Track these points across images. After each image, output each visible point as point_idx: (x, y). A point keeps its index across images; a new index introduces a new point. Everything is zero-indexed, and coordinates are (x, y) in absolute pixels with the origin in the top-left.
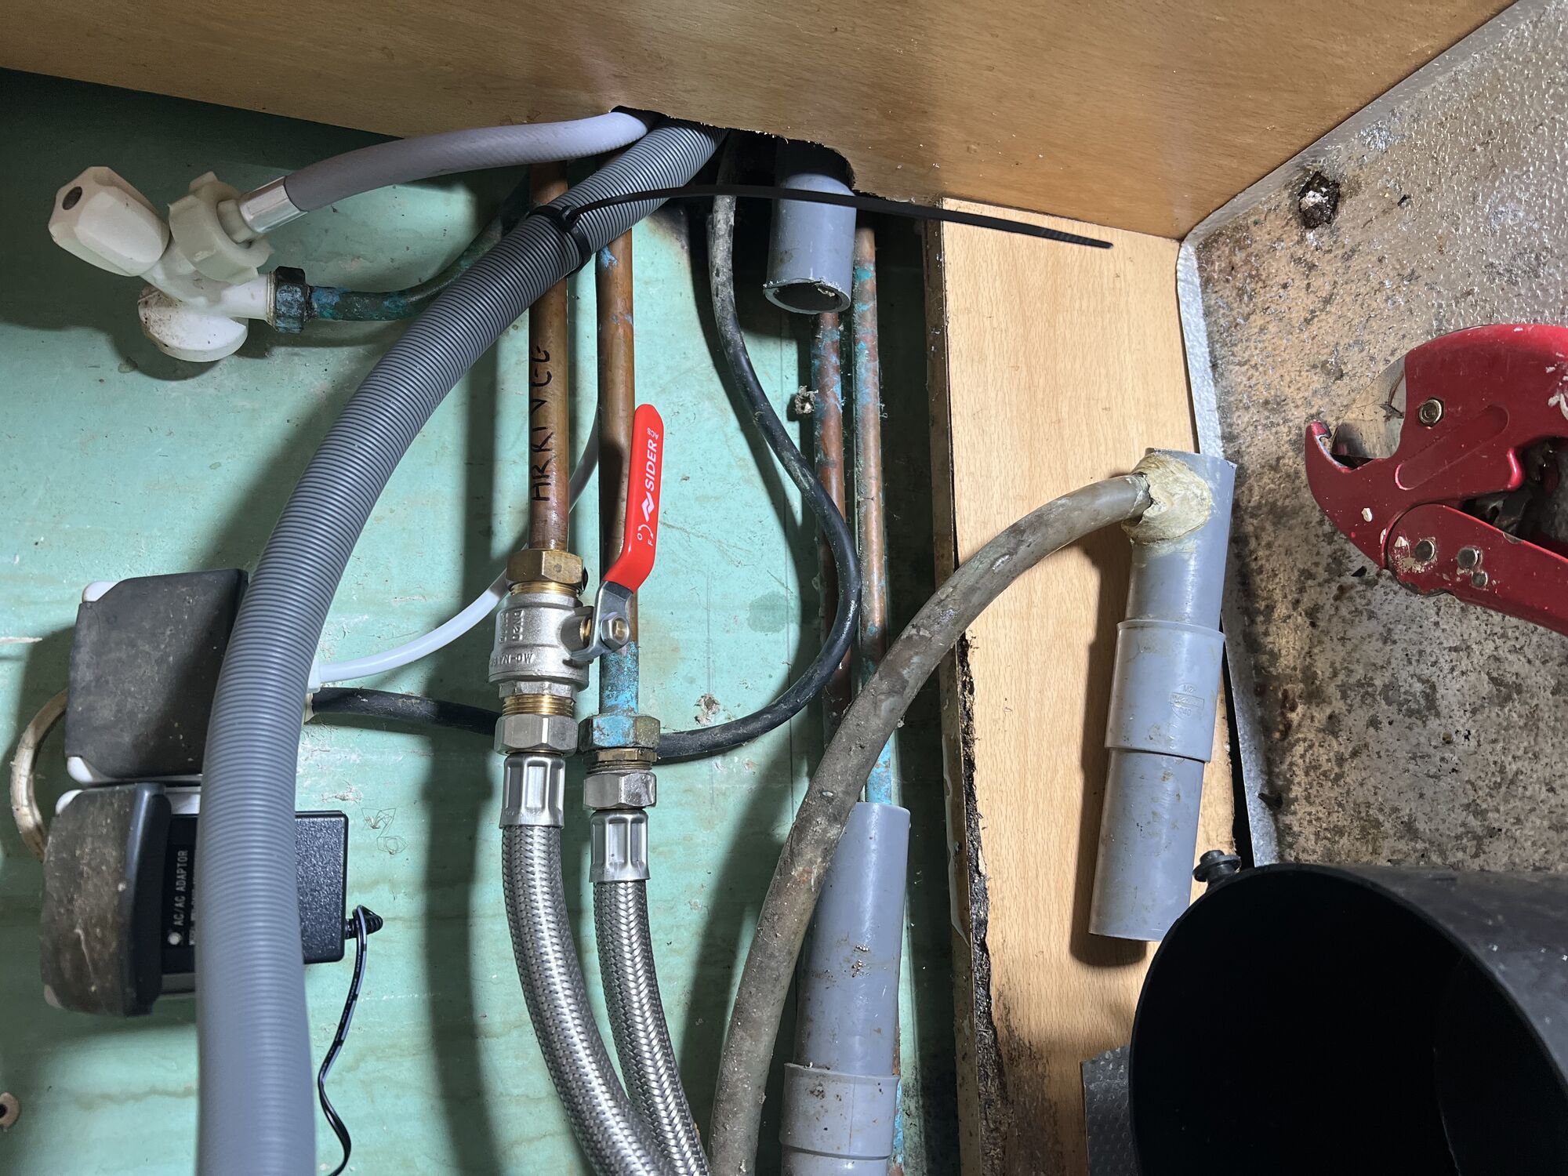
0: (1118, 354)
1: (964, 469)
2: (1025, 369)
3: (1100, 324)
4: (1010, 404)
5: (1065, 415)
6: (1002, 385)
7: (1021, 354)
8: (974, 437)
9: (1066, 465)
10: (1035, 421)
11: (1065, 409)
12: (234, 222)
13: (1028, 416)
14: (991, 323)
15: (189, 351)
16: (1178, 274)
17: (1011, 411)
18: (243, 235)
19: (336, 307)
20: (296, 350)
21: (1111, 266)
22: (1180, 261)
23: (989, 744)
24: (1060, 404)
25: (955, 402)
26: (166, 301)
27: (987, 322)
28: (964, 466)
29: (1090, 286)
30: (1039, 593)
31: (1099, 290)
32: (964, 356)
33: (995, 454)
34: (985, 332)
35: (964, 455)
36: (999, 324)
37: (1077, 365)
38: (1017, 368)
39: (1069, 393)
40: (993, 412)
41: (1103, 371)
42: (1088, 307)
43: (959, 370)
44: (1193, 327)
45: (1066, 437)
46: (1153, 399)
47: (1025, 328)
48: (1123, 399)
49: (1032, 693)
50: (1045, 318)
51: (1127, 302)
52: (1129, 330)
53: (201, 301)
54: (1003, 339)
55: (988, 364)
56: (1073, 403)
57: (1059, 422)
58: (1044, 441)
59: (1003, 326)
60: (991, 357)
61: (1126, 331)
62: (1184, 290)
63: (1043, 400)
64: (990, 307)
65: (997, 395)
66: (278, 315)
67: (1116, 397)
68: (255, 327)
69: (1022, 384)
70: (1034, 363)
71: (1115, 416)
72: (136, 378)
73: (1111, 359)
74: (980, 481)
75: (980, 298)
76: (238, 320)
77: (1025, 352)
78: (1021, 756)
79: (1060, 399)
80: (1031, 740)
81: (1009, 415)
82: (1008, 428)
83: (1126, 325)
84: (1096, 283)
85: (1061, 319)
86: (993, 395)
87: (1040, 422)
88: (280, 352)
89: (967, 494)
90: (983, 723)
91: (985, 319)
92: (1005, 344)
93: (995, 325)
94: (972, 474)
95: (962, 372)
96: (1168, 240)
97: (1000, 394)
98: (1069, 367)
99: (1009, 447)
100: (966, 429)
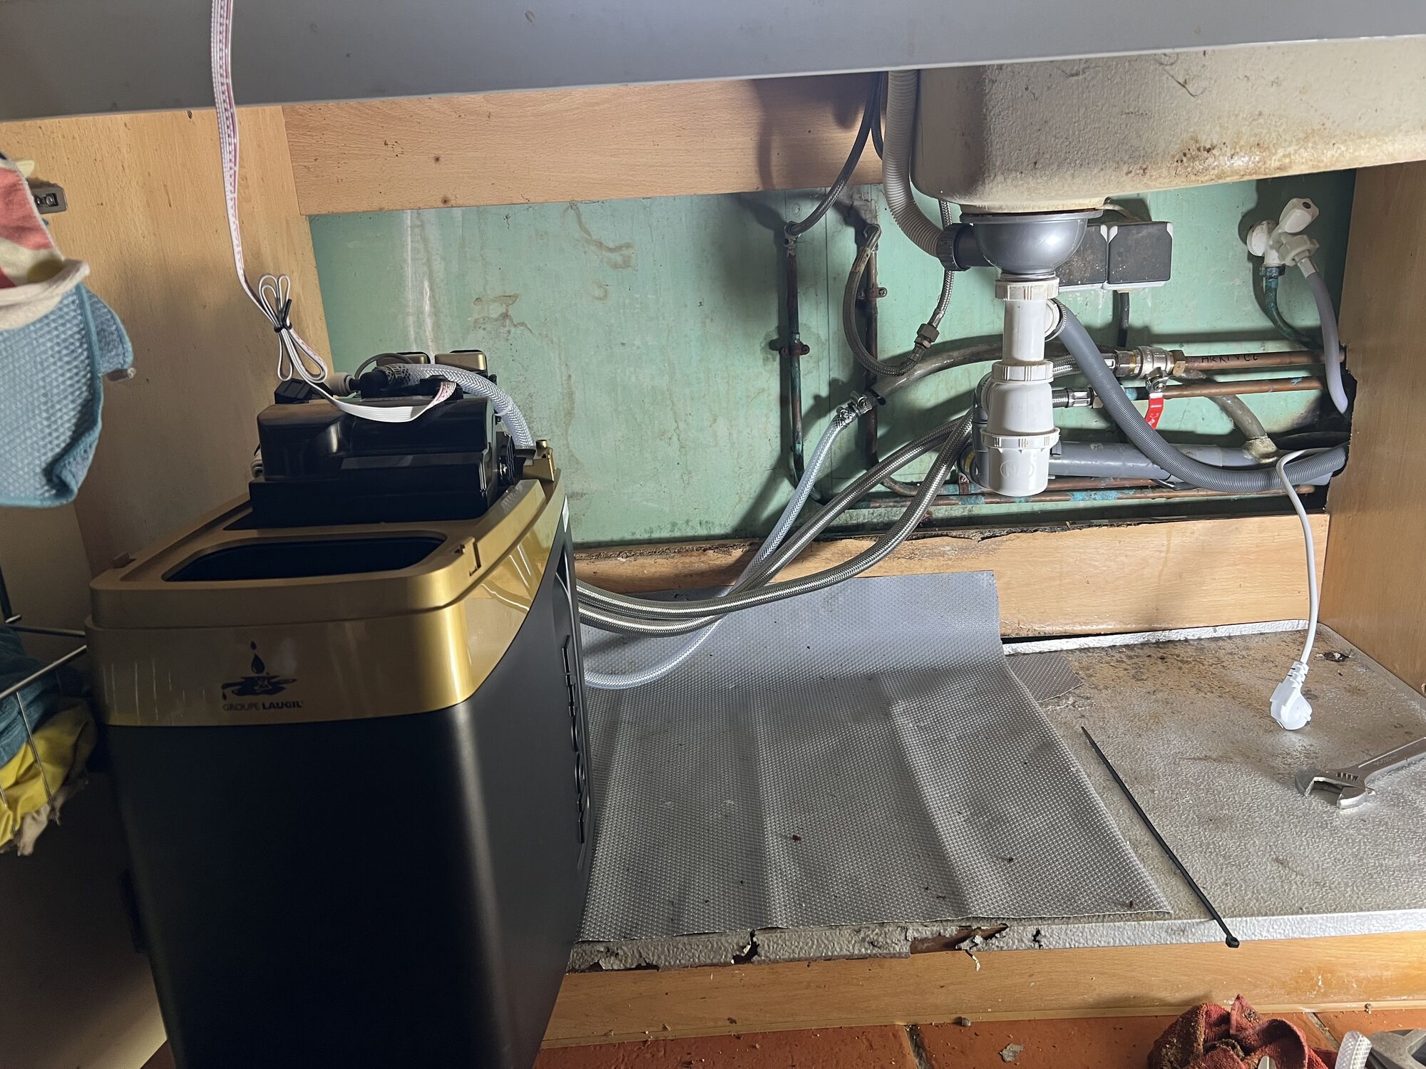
12: (1302, 256)
15: (1252, 236)
18: (1297, 259)
19: (1270, 287)
20: (1252, 271)
26: (1270, 231)
53: (1271, 243)
66: (1267, 268)
68: (1262, 258)
72: (1240, 218)
76: (1264, 254)
88: (1250, 265)
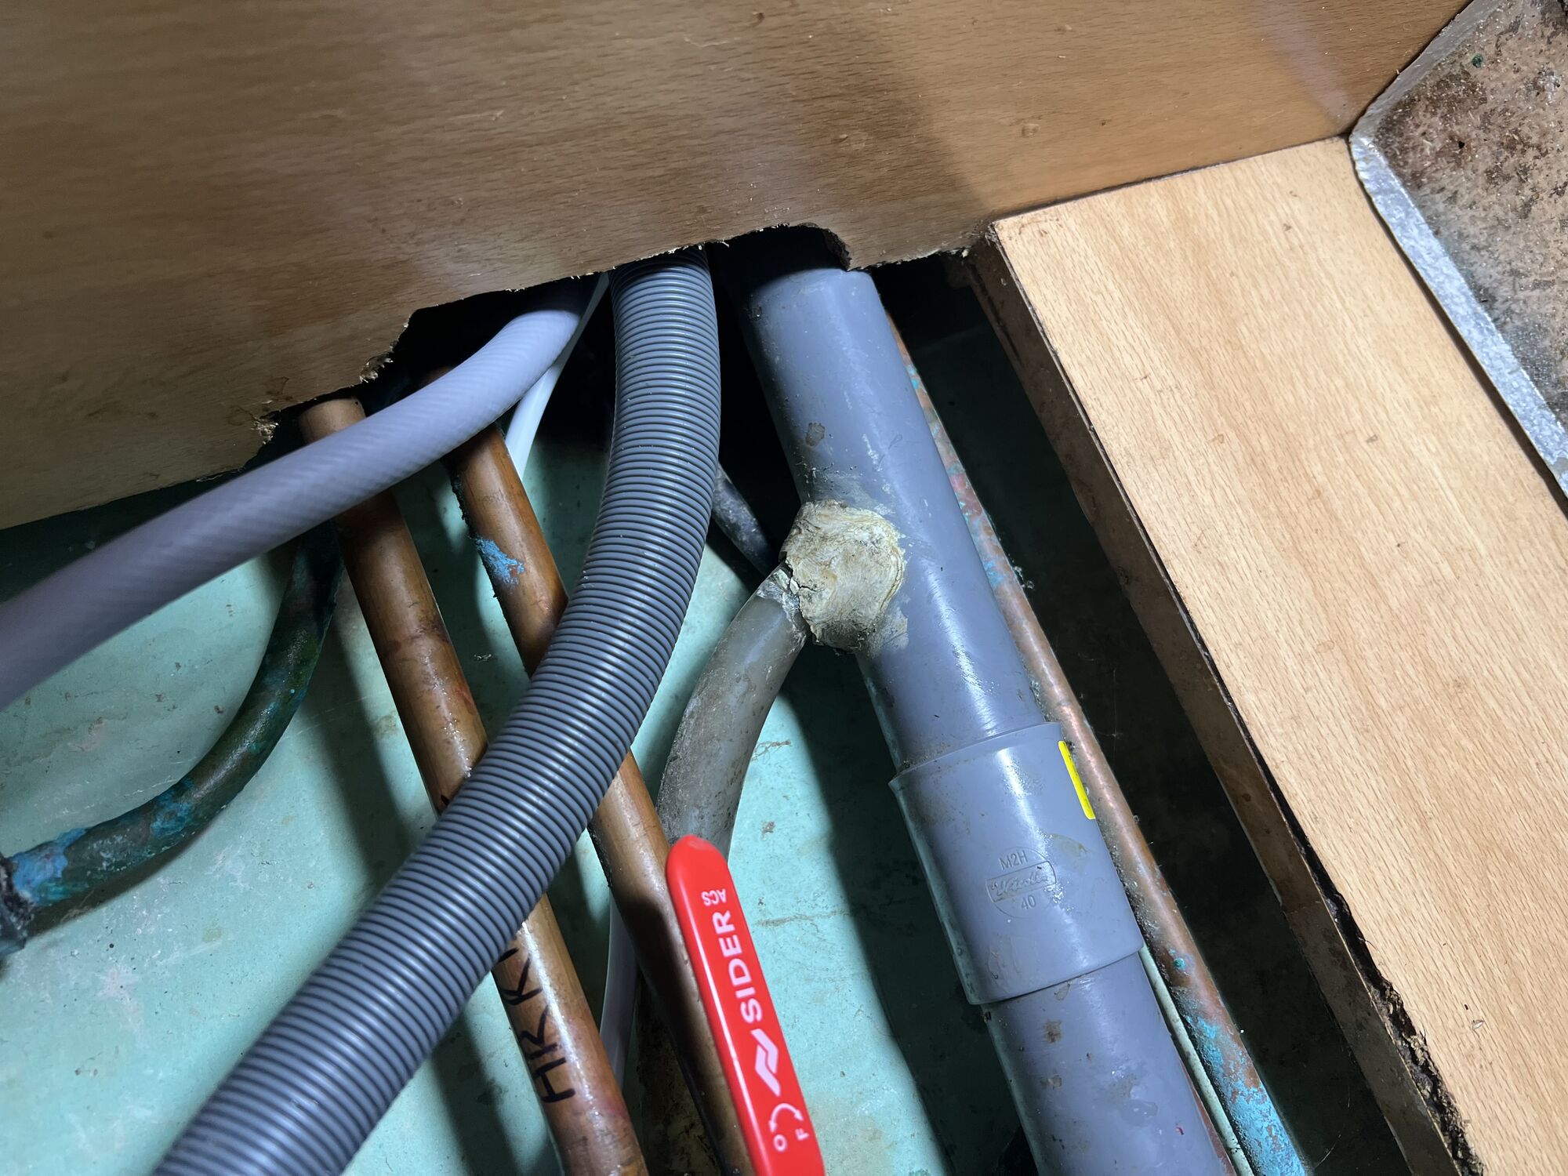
0: (1346, 344)
1: (1223, 645)
2: (1232, 435)
3: (1300, 312)
4: (1239, 502)
5: (1321, 479)
6: (1213, 477)
7: (1216, 413)
8: (1212, 582)
9: (1362, 558)
10: (1286, 510)
11: (1317, 469)
13: (1272, 507)
14: (1152, 387)
16: (1367, 186)
17: (1246, 512)
21: (1273, 218)
22: (1360, 165)
23: (1479, 1105)
24: (1306, 463)
25: (1159, 540)
27: (1144, 386)
28: (1221, 639)
29: (1259, 260)
30: (1426, 793)
31: (1274, 262)
32: (1137, 457)
33: (1256, 595)
34: (1149, 404)
35: (1213, 619)
36: (1163, 380)
37: (1302, 391)
38: (1221, 438)
39: (1311, 442)
40: (1221, 527)
41: (1339, 383)
42: (1272, 292)
43: (1139, 484)
44: (1426, 257)
45: (1339, 514)
46: (1425, 391)
47: (1202, 368)
48: (1387, 413)
49: (1496, 971)
50: (1221, 340)
51: (1319, 261)
52: (1343, 302)
54: (1180, 402)
55: (1177, 453)
56: (1323, 453)
57: (1319, 493)
58: (1314, 535)
59: (1171, 382)
60: (1177, 439)
61: (1339, 305)
62: (1386, 206)
63: (1280, 470)
64: (1137, 361)
65: (1213, 496)
67: (1376, 414)
69: (1240, 459)
70: (1240, 419)
71: (1389, 444)
73: (1340, 358)
74: (1256, 650)
75: (1117, 354)
77: (1219, 408)
78: (1531, 1091)
79: (1303, 457)
80: (1533, 1055)
81: (1245, 520)
82: (1253, 541)
83: (1335, 297)
84: (1265, 252)
85: (1245, 330)
86: (1208, 499)
87: (1294, 509)
89: (1248, 683)
90: (1455, 1074)
91: (1140, 384)
92: (1186, 408)
93: (1158, 385)
94: (1238, 645)
95: (1145, 486)
96: (1328, 141)
97: (1218, 493)
98: (1291, 400)
99: (1270, 572)
100: (1195, 574)
